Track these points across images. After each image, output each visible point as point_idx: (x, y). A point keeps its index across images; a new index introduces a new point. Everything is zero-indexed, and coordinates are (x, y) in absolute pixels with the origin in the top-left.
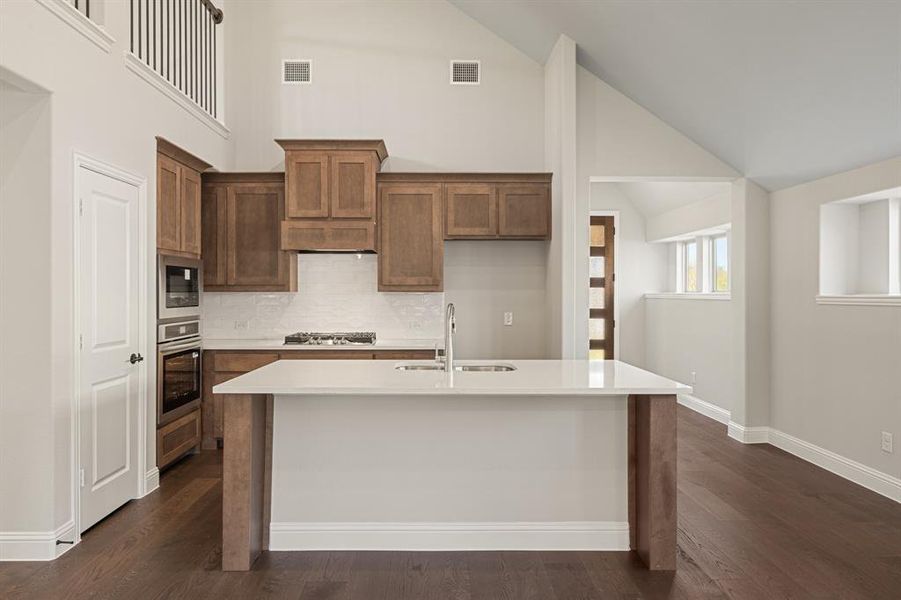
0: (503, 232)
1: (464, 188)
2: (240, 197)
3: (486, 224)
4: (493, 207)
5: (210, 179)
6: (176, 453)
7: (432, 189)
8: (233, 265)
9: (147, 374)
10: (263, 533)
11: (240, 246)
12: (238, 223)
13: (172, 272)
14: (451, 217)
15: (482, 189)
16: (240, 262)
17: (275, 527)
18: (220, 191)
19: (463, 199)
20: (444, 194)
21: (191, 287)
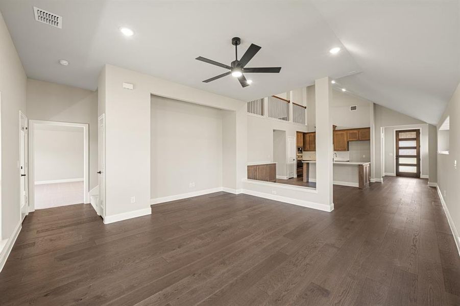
0: (360, 139)
1: (351, 132)
2: (309, 136)
3: (355, 138)
4: (357, 135)
5: (304, 134)
6: (299, 174)
7: (345, 133)
8: (308, 147)
9: (295, 162)
10: (308, 180)
11: (309, 144)
12: (309, 140)
13: (299, 149)
14: (349, 137)
15: (355, 131)
16: (309, 147)
17: (309, 179)
18: (306, 135)
19: (352, 133)
20: (347, 133)
21: (301, 151)
